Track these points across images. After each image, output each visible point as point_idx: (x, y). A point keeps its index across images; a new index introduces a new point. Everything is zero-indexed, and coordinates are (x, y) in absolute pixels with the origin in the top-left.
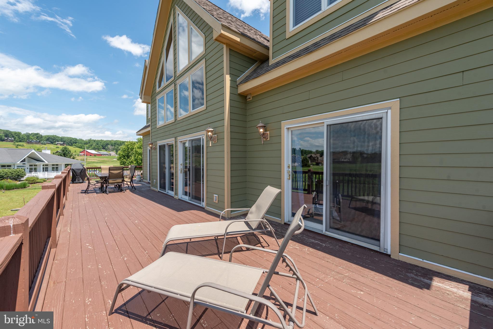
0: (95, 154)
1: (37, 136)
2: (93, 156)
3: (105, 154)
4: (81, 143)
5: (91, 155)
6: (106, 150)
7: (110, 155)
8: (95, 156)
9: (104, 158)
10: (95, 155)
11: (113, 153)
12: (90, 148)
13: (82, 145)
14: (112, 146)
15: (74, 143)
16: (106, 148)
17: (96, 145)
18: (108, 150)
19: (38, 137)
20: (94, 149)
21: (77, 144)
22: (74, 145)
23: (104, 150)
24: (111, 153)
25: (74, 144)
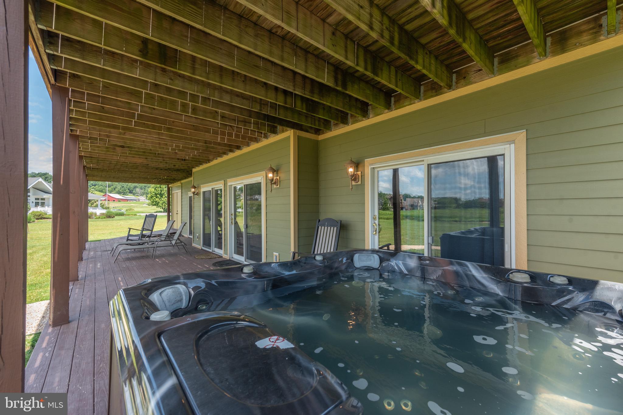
3: (132, 200)
4: (102, 185)
5: (114, 201)
7: (139, 200)
9: (130, 204)
10: (119, 200)
11: (143, 198)
12: (114, 192)
13: (103, 188)
14: (142, 189)
15: (93, 185)
16: (134, 191)
17: (121, 188)
18: (136, 195)
20: (119, 193)
21: (97, 186)
22: (93, 188)
23: (132, 194)
24: (140, 197)
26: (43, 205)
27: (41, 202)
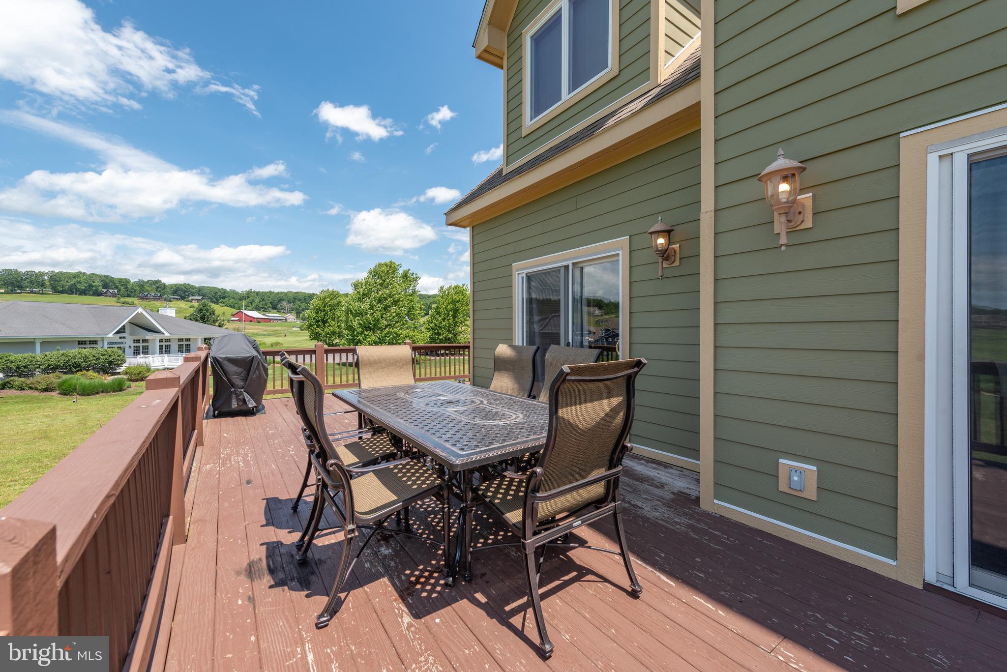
0: (259, 318)
1: (157, 285)
2: (255, 322)
3: (276, 319)
4: (234, 298)
5: (251, 321)
6: (279, 312)
7: (286, 319)
8: (259, 322)
9: (275, 326)
10: (259, 320)
11: (291, 317)
12: (250, 308)
13: (235, 302)
14: (290, 303)
15: (221, 298)
16: (279, 306)
17: (260, 301)
18: (282, 311)
19: (158, 287)
20: (257, 309)
21: (227, 299)
22: (221, 302)
23: (275, 311)
24: (288, 316)
25: (222, 300)
26: (146, 351)
27: (143, 346)
